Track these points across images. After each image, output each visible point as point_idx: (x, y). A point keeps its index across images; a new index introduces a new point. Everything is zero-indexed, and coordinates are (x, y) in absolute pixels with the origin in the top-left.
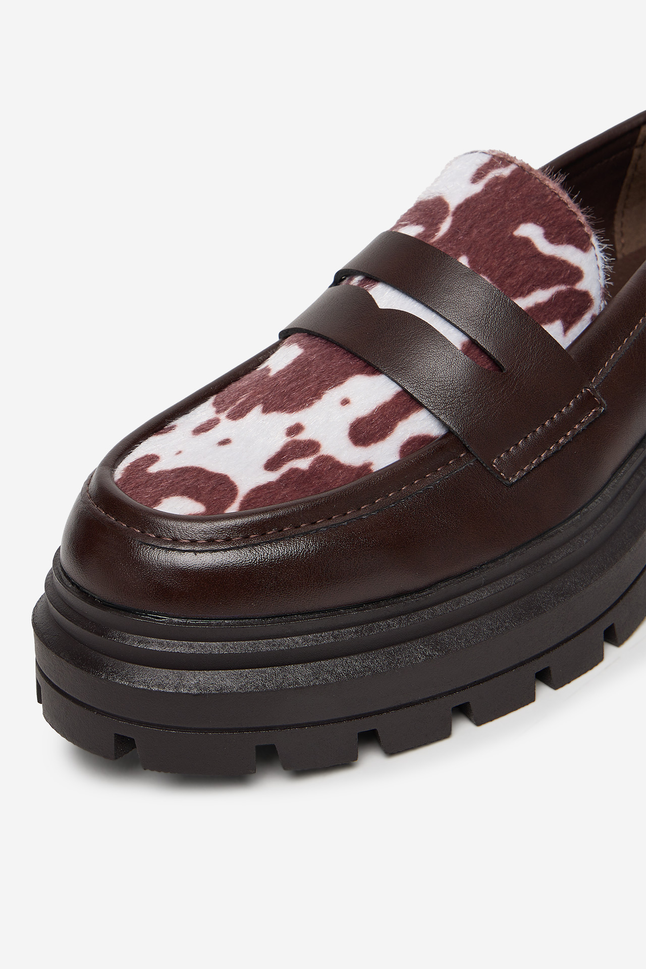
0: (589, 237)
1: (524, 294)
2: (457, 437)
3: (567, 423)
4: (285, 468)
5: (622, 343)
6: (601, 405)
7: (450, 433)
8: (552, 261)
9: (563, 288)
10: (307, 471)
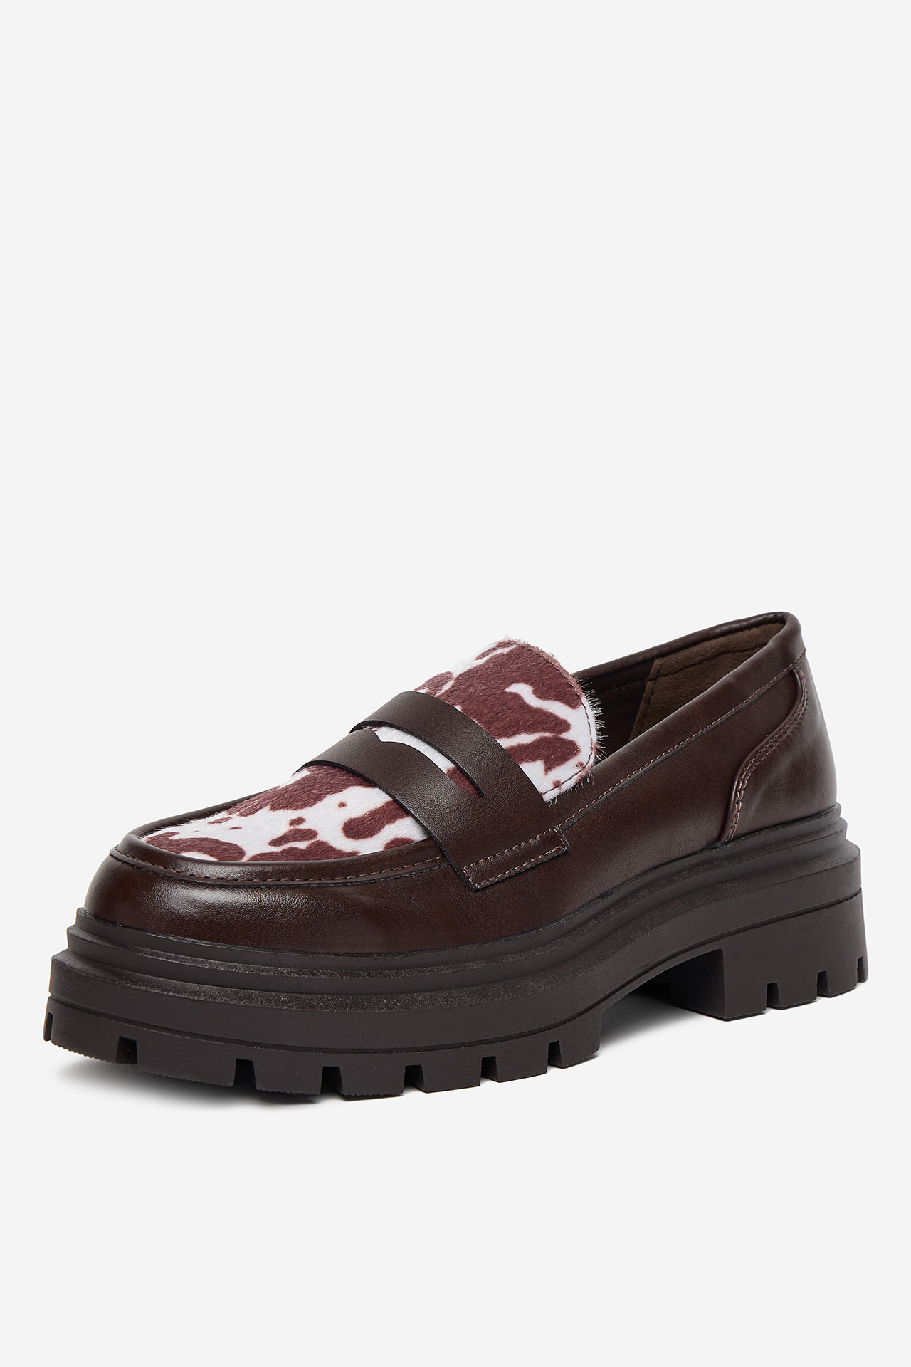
0: (578, 697)
1: (508, 735)
2: (436, 842)
3: (534, 852)
4: (286, 846)
5: (590, 803)
6: (564, 846)
7: (430, 837)
8: (538, 711)
9: (548, 735)
10: (304, 850)
